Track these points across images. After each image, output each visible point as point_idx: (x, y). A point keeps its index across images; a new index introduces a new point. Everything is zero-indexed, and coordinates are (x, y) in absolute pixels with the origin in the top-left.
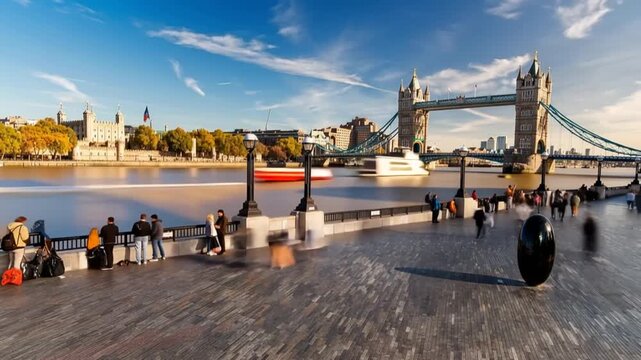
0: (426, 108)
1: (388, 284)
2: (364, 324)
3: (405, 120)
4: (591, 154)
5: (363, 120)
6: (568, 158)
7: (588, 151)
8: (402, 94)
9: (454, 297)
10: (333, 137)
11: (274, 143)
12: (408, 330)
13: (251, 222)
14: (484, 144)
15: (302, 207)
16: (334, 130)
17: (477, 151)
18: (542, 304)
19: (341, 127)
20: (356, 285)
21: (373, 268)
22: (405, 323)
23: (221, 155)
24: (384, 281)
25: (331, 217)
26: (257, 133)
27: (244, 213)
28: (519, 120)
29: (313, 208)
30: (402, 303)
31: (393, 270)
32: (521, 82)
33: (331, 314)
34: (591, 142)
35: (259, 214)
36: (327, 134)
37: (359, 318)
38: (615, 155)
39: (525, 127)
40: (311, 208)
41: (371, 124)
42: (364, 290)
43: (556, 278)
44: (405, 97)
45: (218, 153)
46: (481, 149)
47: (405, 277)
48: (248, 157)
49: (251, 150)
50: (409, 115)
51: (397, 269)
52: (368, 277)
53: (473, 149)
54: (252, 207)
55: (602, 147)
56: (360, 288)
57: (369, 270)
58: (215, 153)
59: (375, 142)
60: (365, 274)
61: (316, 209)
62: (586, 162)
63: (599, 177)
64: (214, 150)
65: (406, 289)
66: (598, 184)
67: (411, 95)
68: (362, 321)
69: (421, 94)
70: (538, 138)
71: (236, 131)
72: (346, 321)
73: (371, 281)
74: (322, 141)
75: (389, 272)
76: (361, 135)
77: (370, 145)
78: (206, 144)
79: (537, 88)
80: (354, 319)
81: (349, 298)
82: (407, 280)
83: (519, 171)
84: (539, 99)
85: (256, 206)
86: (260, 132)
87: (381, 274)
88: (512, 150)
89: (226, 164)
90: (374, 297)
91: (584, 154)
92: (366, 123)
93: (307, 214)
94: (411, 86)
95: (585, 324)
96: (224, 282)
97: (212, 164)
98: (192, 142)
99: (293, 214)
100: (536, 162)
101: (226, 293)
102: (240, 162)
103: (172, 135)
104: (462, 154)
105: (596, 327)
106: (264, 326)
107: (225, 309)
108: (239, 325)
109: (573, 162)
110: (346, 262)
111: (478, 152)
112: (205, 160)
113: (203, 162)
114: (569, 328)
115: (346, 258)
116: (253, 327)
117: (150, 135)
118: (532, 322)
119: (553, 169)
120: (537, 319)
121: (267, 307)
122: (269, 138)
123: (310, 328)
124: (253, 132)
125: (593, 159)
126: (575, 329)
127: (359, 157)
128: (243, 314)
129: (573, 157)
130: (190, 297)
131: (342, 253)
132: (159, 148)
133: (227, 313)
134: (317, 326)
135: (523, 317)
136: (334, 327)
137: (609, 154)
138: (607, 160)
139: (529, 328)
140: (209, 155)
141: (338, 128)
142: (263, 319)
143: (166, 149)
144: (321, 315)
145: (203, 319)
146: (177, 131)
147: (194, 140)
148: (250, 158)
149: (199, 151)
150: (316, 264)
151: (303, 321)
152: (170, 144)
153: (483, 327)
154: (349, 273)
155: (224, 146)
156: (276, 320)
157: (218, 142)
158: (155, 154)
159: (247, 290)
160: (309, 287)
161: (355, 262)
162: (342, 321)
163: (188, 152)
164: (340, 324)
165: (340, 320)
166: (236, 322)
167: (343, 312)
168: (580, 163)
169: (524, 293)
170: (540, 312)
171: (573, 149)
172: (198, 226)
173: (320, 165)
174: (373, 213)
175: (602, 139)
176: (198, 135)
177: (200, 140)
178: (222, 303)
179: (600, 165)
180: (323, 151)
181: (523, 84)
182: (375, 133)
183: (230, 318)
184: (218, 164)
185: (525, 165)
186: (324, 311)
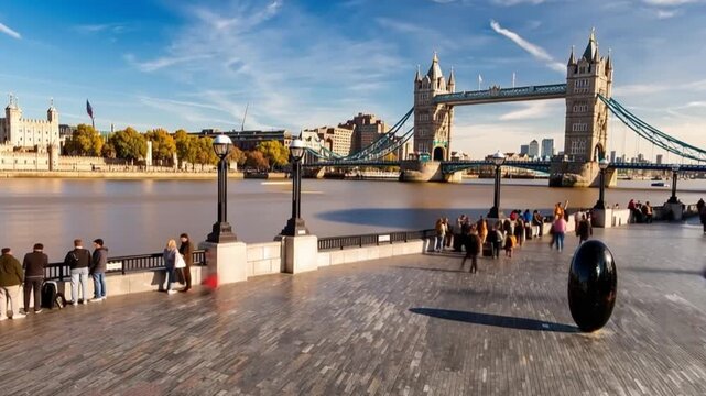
0: (451, 101)
1: (401, 330)
2: (370, 381)
3: (423, 117)
4: (664, 162)
5: (368, 118)
6: (633, 167)
7: (659, 157)
8: (419, 84)
9: (486, 346)
10: (329, 140)
11: (253, 148)
12: (426, 388)
13: (224, 251)
14: (524, 149)
15: (290, 231)
16: (331, 131)
17: (516, 158)
18: (600, 355)
19: (340, 126)
20: (360, 331)
21: (382, 310)
22: (423, 380)
23: (184, 163)
24: (396, 326)
25: (326, 244)
26: (232, 135)
27: (214, 238)
28: (571, 118)
29: (303, 232)
30: (418, 355)
31: (406, 312)
32: (574, 68)
33: (326, 368)
34: (664, 146)
35: (233, 239)
36: (321, 136)
37: (362, 374)
38: (695, 162)
39: (579, 126)
40: (301, 232)
41: (378, 122)
42: (369, 336)
43: (617, 323)
44: (423, 86)
45: (180, 160)
46: (522, 155)
47: (423, 320)
48: (219, 165)
49: (224, 156)
50: (428, 110)
51: (412, 310)
52: (375, 320)
53: (511, 155)
54: (224, 230)
55: (678, 153)
56: (364, 335)
57: (376, 312)
58: (176, 161)
59: (383, 147)
60: (370, 316)
61: (308, 233)
62: (658, 173)
63: (674, 191)
64: (175, 156)
65: (424, 336)
66: (673, 200)
67: (430, 85)
68: (367, 376)
69: (443, 83)
70: (595, 141)
71: (204, 132)
72: (346, 377)
73: (379, 326)
74: (315, 146)
75: (402, 314)
76: (366, 137)
77: (378, 150)
78: (165, 150)
79: (594, 76)
80: (357, 375)
81: (350, 347)
82: (424, 324)
83: (571, 184)
84: (596, 91)
85: (229, 229)
86: (235, 133)
87: (392, 317)
88: (561, 156)
89: (190, 175)
90: (382, 347)
91: (654, 161)
92: (372, 121)
93: (295, 238)
94: (431, 73)
95: (656, 382)
96: (190, 326)
97: (172, 175)
98: (146, 146)
99: (277, 239)
100: (592, 172)
101: (192, 341)
102: (209, 172)
103: (120, 138)
104: (497, 162)
105: (670, 385)
106: (241, 384)
107: (190, 362)
108: (207, 383)
109: (640, 171)
110: (346, 301)
111: (518, 159)
112: (164, 169)
113: (161, 172)
114: (635, 387)
115: (346, 296)
116: (227, 386)
117: (92, 138)
118: (588, 380)
119: (614, 180)
120: (594, 375)
121: (244, 359)
122: (247, 141)
123: (299, 387)
124: (225, 134)
125: (667, 168)
126: (642, 387)
127: (363, 166)
128: (213, 369)
129: (641, 166)
130: (144, 346)
131: (341, 290)
132: (105, 154)
133: (191, 368)
134: (309, 384)
135: (575, 372)
136: (330, 386)
137: (688, 162)
138: (684, 169)
139: (582, 387)
140: (169, 163)
141: (336, 128)
142: (238, 376)
143: (114, 155)
144: (314, 370)
145: (160, 375)
146: (127, 131)
147: (149, 144)
148: (222, 167)
149: (156, 157)
150: (308, 304)
151: (291, 378)
152: (118, 149)
153: (524, 386)
154: (350, 315)
155: (188, 151)
156: (255, 376)
157: (180, 146)
158: (99, 162)
159: (218, 337)
160: (299, 333)
161: (357, 302)
162: (342, 377)
163: (141, 158)
164: (339, 382)
165: (338, 376)
166: (204, 379)
167: (342, 365)
168: (649, 174)
169: (577, 342)
170: (597, 367)
171: (640, 156)
172: (154, 256)
173: (312, 175)
174: (381, 238)
175: (678, 142)
176: (154, 136)
177: (157, 144)
178: (186, 354)
179: (675, 176)
180: (316, 158)
181: (576, 72)
182: (383, 135)
183: (196, 373)
184: (180, 175)
185: (579, 177)
186: (317, 364)
